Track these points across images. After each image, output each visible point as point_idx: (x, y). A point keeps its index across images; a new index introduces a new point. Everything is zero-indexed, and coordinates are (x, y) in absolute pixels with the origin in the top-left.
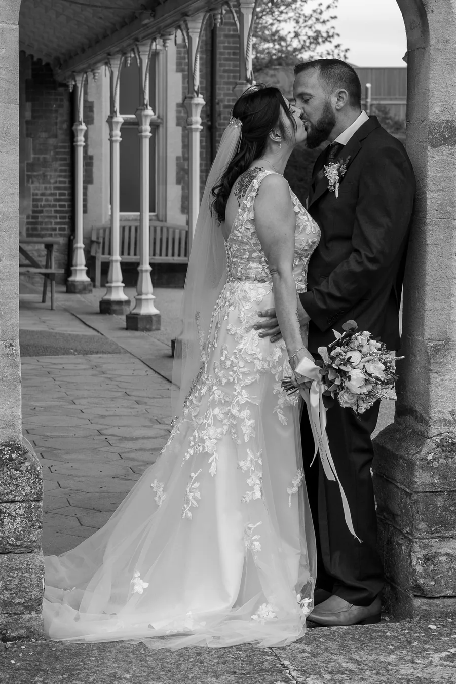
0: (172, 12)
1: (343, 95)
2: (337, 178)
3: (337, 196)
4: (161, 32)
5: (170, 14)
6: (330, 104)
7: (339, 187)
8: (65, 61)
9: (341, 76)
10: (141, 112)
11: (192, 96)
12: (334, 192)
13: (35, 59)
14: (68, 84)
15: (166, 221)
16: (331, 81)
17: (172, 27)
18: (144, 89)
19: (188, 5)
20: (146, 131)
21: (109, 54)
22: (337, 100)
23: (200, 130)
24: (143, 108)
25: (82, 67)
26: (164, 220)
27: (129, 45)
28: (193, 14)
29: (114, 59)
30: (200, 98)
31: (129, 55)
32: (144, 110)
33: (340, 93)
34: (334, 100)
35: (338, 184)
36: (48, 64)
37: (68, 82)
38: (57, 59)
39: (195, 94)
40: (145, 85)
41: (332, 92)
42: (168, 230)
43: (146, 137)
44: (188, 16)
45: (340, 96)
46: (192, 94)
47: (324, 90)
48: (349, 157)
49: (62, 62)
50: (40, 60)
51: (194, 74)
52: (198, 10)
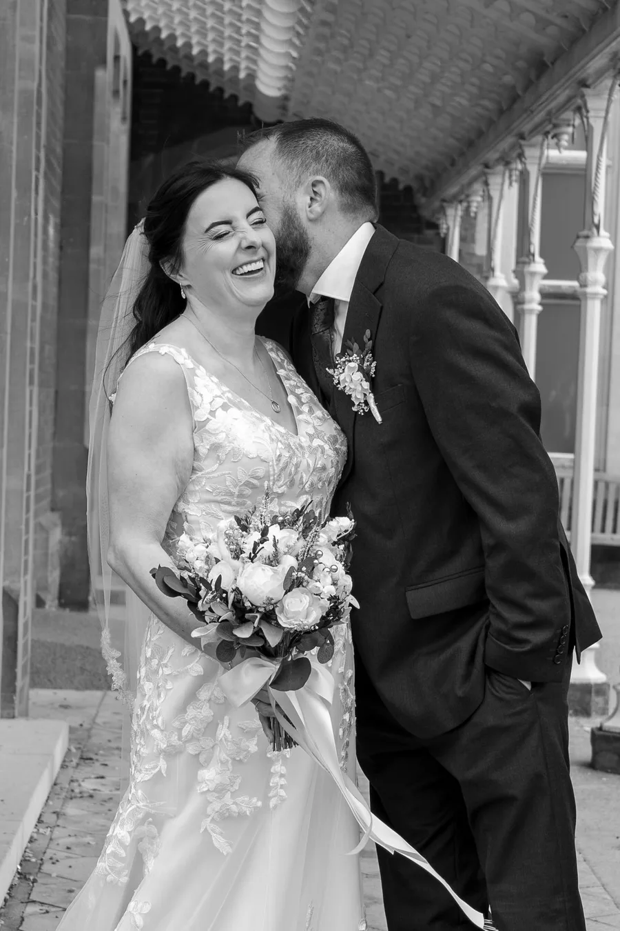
0: (563, 81)
1: (319, 189)
2: (366, 385)
3: (379, 418)
4: (554, 121)
5: (559, 84)
6: (295, 209)
7: (376, 401)
8: (433, 183)
9: (318, 153)
10: (523, 267)
11: (590, 233)
12: (370, 413)
13: (387, 180)
14: (438, 222)
15: (605, 470)
16: (295, 162)
17: (567, 109)
18: (530, 226)
19: (583, 67)
20: (531, 301)
21: (487, 166)
22: (309, 201)
23: (602, 297)
24: (527, 260)
25: (453, 190)
26: (601, 468)
27: (513, 147)
28: (594, 82)
29: (493, 174)
30: (604, 237)
31: (513, 166)
32: (529, 263)
33: (314, 185)
34: (301, 200)
35: (372, 395)
36: (408, 189)
37: (439, 219)
38: (420, 178)
39: (595, 231)
40: (533, 218)
41: (299, 183)
42: (607, 485)
43: (531, 311)
44: (587, 86)
45: (315, 193)
46: (590, 229)
47: (283, 182)
48: (368, 332)
49: (427, 183)
50: (395, 181)
51: (594, 193)
52: (600, 74)
